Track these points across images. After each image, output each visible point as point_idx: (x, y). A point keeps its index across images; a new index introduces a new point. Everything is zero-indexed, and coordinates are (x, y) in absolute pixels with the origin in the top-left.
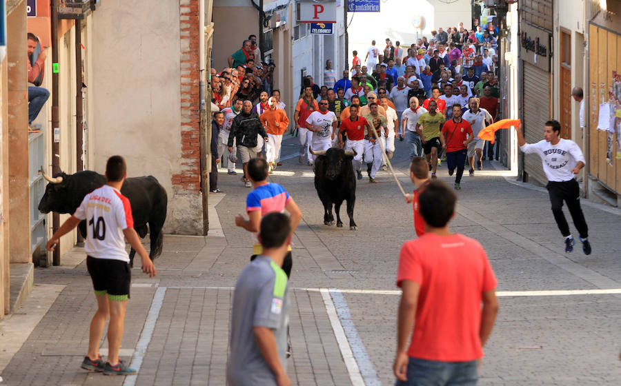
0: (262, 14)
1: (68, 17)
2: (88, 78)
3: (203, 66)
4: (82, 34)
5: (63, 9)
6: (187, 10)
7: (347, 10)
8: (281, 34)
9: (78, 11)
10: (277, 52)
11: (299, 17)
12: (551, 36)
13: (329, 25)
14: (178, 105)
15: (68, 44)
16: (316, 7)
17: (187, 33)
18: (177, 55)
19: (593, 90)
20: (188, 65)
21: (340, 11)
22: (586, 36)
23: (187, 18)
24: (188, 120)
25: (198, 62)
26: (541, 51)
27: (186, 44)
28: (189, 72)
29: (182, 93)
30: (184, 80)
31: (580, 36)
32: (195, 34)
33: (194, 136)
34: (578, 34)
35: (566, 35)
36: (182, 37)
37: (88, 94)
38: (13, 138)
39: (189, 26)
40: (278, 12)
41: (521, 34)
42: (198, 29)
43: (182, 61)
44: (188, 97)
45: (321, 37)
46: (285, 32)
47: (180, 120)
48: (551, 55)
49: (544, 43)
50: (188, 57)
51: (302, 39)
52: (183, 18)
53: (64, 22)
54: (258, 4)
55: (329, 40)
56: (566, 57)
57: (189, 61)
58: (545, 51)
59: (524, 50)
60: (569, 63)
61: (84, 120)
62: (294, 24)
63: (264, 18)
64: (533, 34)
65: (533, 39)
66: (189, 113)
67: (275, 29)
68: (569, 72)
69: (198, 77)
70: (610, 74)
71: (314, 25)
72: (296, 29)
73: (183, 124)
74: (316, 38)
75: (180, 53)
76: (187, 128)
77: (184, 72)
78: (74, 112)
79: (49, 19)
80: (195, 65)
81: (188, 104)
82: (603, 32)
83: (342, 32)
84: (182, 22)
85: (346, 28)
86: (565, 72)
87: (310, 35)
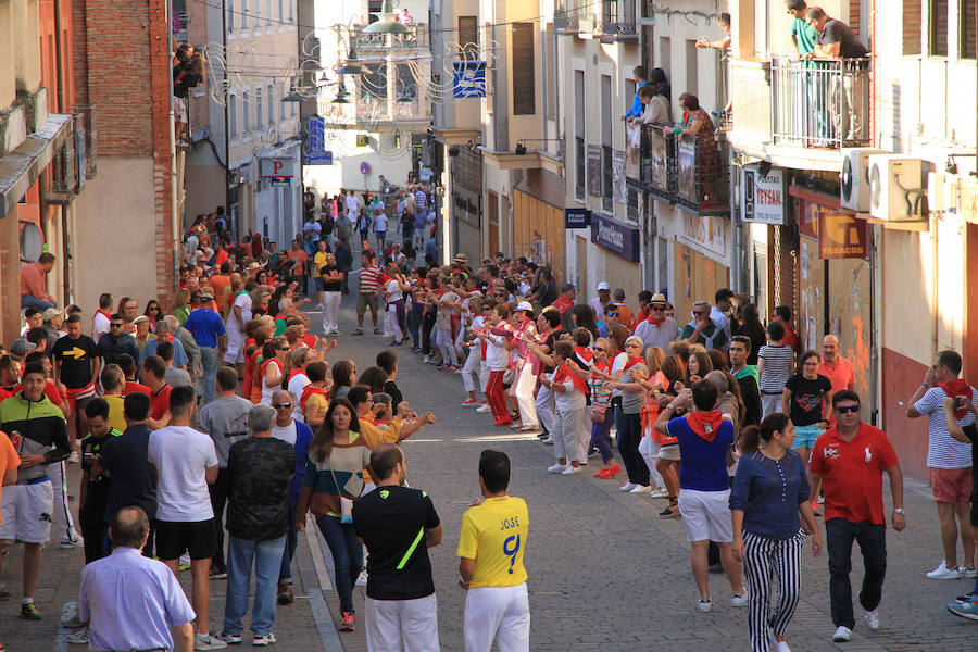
0: (228, 171)
1: (55, 203)
2: (74, 251)
3: (176, 237)
4: (68, 212)
5: (51, 196)
6: (161, 188)
7: (303, 163)
8: (245, 188)
9: (64, 197)
10: (242, 204)
11: (260, 172)
12: (480, 197)
13: (287, 179)
14: (155, 271)
15: (55, 223)
16: (276, 163)
17: (161, 208)
18: (153, 228)
19: (517, 246)
20: (162, 236)
21: (297, 165)
22: (511, 198)
23: (161, 195)
24: (164, 285)
25: (172, 234)
26: (472, 210)
27: (160, 217)
28: (163, 242)
29: (157, 261)
30: (159, 249)
31: (506, 198)
32: (169, 209)
33: (168, 299)
34: (503, 196)
35: (493, 197)
36: (157, 212)
37: (74, 264)
38: (8, 316)
39: (162, 202)
40: (242, 170)
41: (454, 194)
42: (171, 204)
43: (157, 233)
44: (163, 264)
45: (281, 190)
46: (249, 186)
47: (156, 284)
48: (481, 213)
49: (475, 203)
50: (162, 229)
51: (264, 193)
52: (157, 195)
53: (51, 206)
54: (224, 163)
55: (287, 191)
56: (493, 215)
57: (164, 232)
58: (475, 210)
59: (457, 208)
60: (497, 221)
61: (71, 287)
62: (257, 180)
63: (230, 175)
64: (465, 194)
65: (465, 199)
66: (164, 278)
67: (240, 185)
68: (497, 229)
69: (172, 247)
70: (532, 233)
71: (274, 180)
72: (259, 183)
73: (159, 288)
74: (277, 191)
75: (155, 227)
76: (162, 292)
77: (159, 243)
78: (62, 283)
79: (38, 206)
80: (168, 237)
81: (163, 271)
82: (525, 196)
83: (299, 183)
84: (156, 198)
85: (302, 179)
86: (493, 229)
87: (272, 189)
